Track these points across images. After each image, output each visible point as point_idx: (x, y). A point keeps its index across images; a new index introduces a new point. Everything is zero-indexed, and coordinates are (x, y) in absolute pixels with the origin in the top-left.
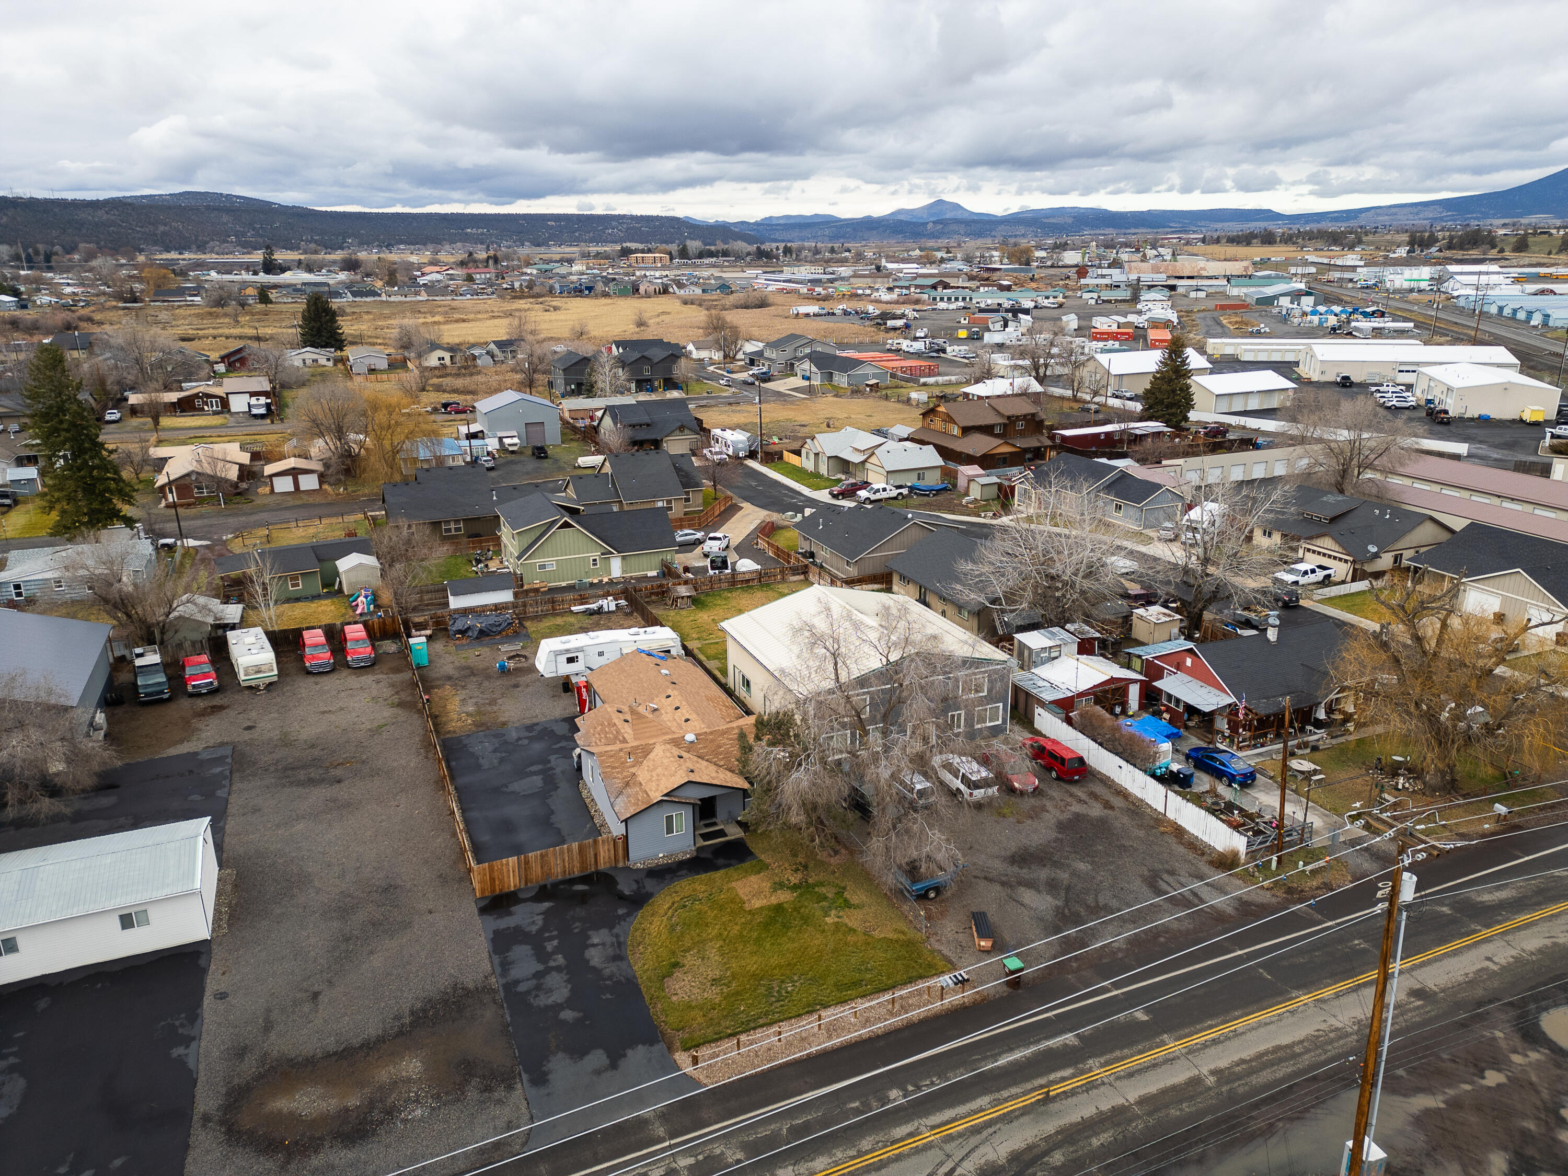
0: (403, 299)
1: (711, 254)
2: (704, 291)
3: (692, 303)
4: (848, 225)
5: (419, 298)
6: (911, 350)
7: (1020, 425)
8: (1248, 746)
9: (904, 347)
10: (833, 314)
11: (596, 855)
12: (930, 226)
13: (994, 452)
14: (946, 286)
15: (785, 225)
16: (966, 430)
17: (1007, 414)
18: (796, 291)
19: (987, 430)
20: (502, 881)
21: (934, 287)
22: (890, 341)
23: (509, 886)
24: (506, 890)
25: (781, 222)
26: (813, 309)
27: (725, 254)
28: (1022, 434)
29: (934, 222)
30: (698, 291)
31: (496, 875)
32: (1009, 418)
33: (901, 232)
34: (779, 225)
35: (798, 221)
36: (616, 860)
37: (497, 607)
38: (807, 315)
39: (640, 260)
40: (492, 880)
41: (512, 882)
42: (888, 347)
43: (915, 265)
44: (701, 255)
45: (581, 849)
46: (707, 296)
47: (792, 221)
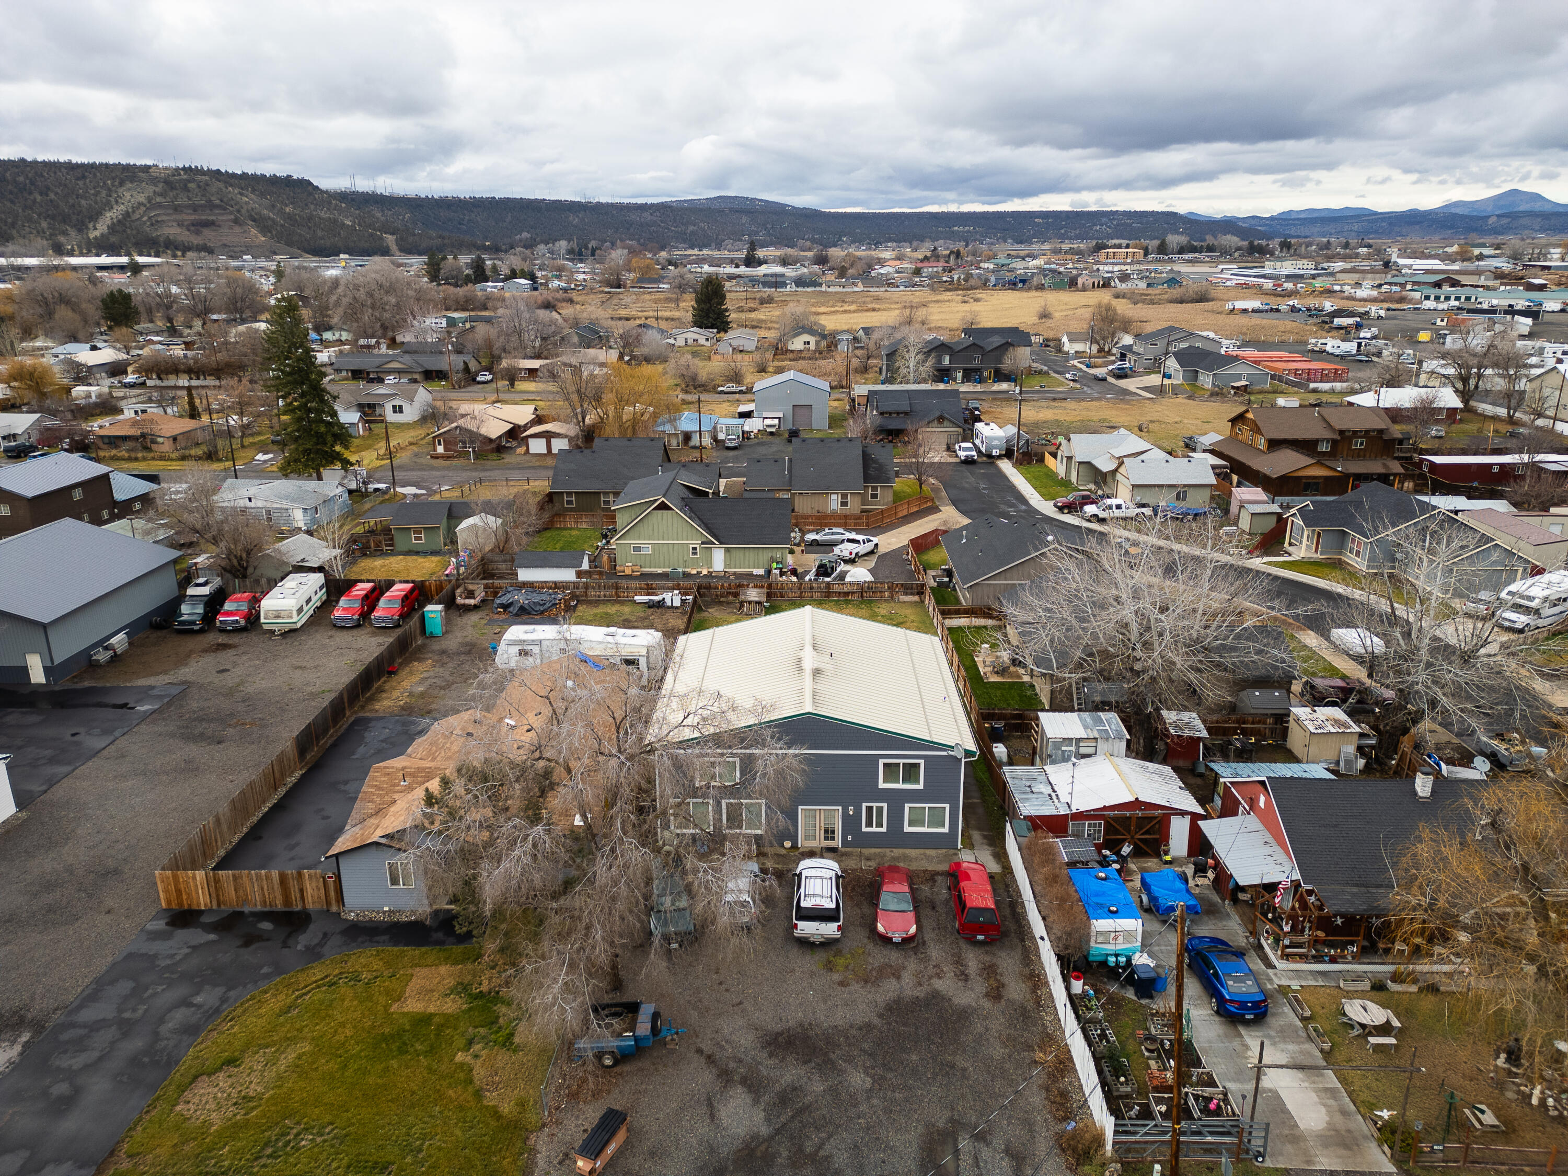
0: (841, 289)
1: (1194, 250)
2: (1149, 285)
3: (1124, 297)
4: (1383, 220)
5: (856, 289)
6: (1337, 352)
7: (1359, 444)
8: (1301, 956)
9: (1328, 348)
10: (1278, 310)
11: (302, 891)
12: (1491, 221)
13: (1300, 474)
14: (1455, 284)
15: (1305, 219)
16: (1274, 444)
17: (1337, 427)
18: (1260, 286)
19: (1306, 446)
20: (189, 895)
21: (1438, 285)
22: (1313, 341)
23: (199, 904)
24: (195, 907)
25: (1302, 216)
26: (1255, 304)
27: (1210, 249)
28: (1359, 455)
29: (1498, 216)
30: (1142, 285)
31: (182, 886)
32: (1341, 432)
33: (1452, 227)
34: (1298, 219)
35: (1323, 214)
36: (328, 903)
37: (556, 585)
38: (1245, 311)
39: (1111, 256)
40: (179, 892)
41: (203, 900)
42: (1310, 347)
43: (1437, 262)
44: (1181, 251)
45: (283, 879)
46: (1150, 291)
47: (1315, 215)
